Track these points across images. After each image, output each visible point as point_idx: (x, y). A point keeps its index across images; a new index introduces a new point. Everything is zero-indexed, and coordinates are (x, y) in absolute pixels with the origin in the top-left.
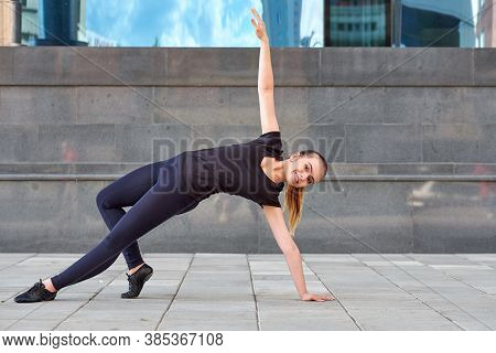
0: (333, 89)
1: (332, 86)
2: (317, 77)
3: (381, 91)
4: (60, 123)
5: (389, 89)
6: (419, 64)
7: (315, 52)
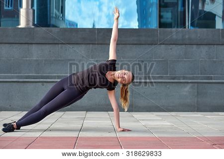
0: (164, 46)
1: (163, 44)
2: (158, 40)
3: (184, 46)
4: (53, 59)
5: (186, 46)
6: (199, 35)
7: (157, 30)
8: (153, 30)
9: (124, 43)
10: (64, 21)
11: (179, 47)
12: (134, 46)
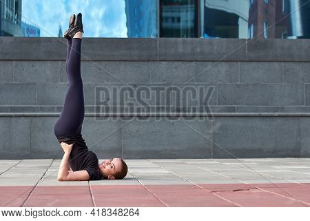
1: (165, 61)
2: (156, 55)
3: (194, 64)
4: (4, 82)
5: (198, 63)
6: (215, 48)
7: (155, 41)
8: (150, 40)
9: (107, 59)
10: (20, 26)
11: (188, 64)
12: (123, 63)
